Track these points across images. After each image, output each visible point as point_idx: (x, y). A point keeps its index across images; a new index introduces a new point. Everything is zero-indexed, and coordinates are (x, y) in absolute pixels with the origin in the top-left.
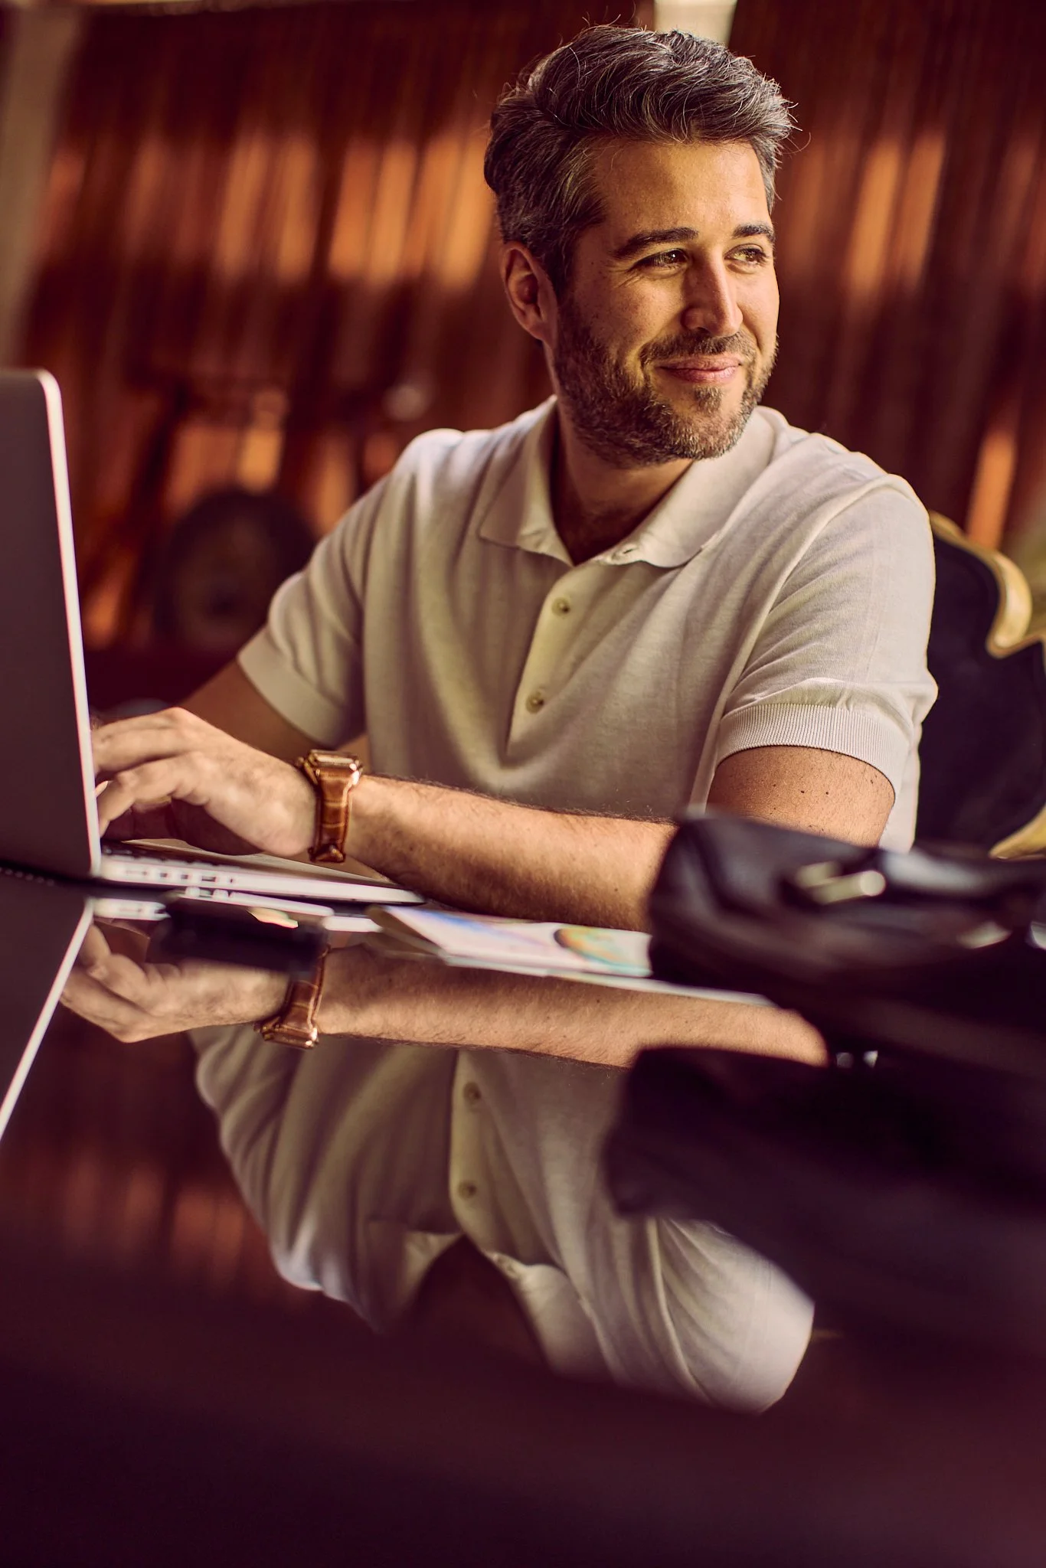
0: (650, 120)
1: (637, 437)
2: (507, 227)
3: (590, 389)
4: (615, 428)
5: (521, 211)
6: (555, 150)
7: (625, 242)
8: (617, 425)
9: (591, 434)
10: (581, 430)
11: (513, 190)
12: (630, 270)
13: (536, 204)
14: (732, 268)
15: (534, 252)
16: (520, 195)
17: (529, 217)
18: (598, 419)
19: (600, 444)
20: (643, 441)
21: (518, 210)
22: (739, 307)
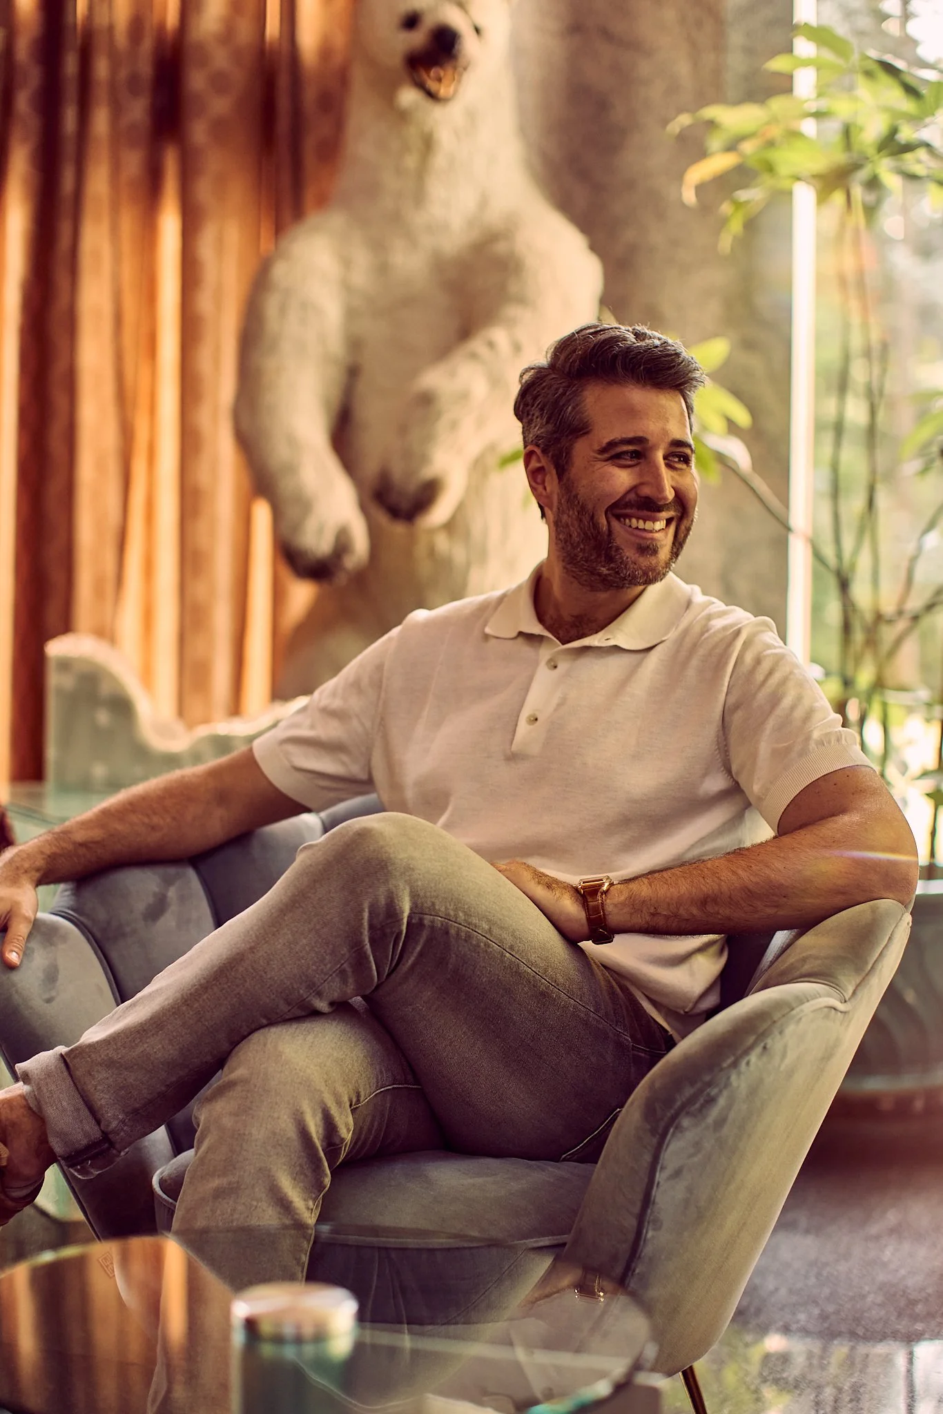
0: (620, 370)
1: (604, 567)
2: (527, 439)
3: (576, 534)
4: (591, 561)
5: (537, 428)
6: (561, 390)
7: (604, 445)
8: (593, 557)
9: (576, 568)
10: (568, 566)
11: (533, 415)
12: (606, 460)
13: (547, 422)
14: (669, 466)
15: (544, 451)
16: (537, 418)
17: (542, 430)
18: (581, 555)
19: (581, 574)
20: (608, 570)
21: (535, 427)
22: (673, 487)
